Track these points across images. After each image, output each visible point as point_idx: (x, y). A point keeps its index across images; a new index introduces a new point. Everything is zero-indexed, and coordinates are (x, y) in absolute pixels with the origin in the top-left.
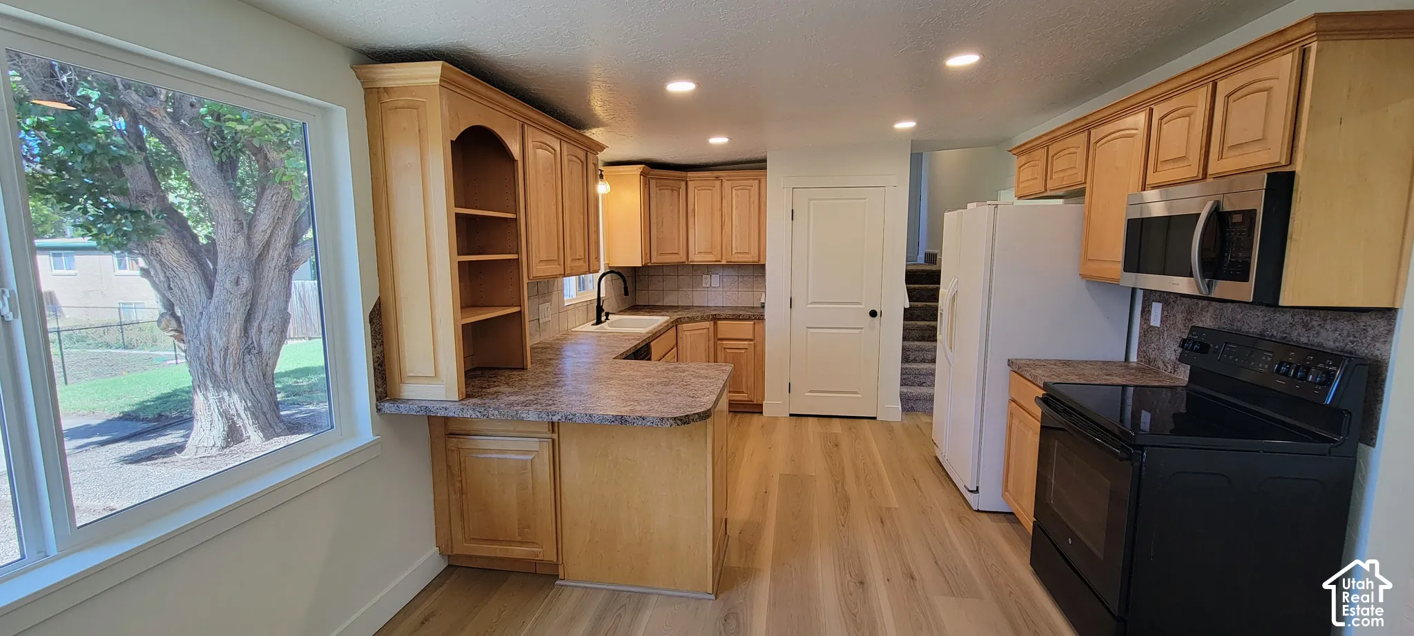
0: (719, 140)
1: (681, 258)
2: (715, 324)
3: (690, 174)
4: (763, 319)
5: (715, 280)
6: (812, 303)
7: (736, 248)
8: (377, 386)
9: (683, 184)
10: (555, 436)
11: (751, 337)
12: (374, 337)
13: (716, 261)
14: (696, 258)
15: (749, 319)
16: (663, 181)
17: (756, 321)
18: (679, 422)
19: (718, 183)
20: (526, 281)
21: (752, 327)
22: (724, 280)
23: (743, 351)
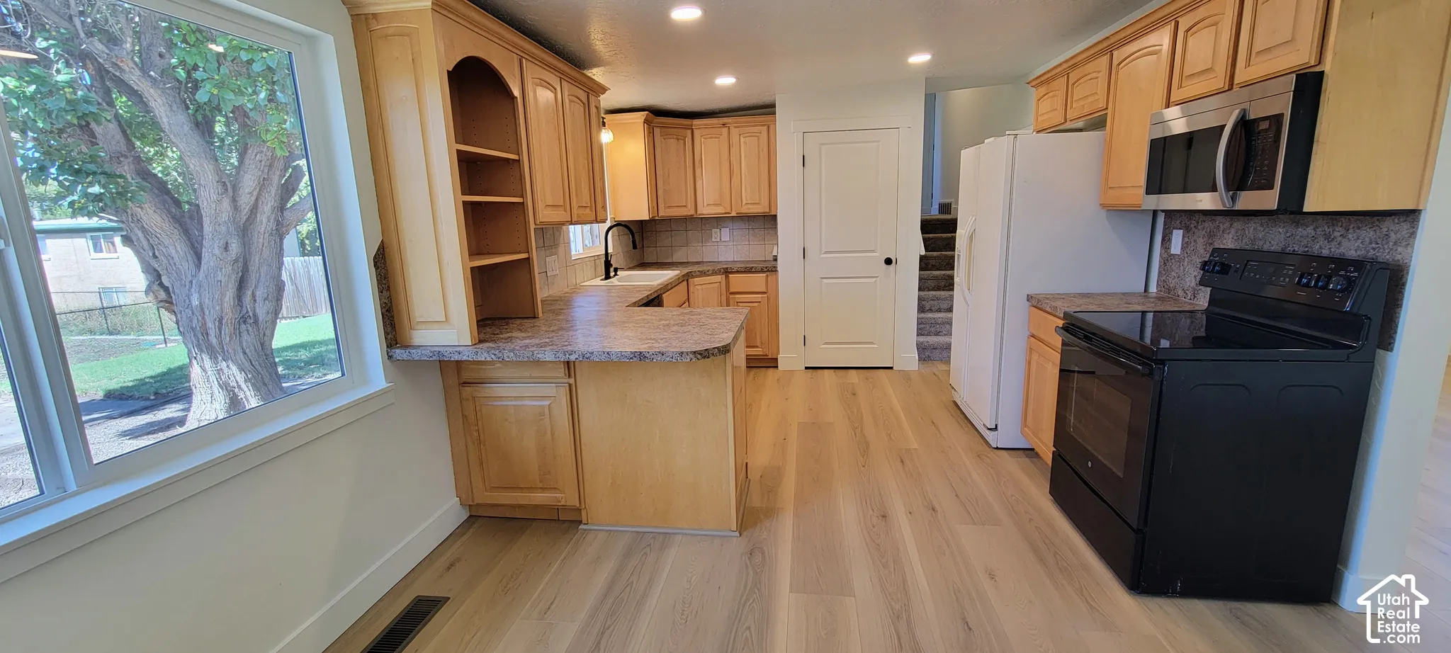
0: (725, 81)
1: (688, 211)
2: (727, 277)
3: (696, 122)
4: (776, 271)
5: (725, 234)
6: (826, 253)
7: (746, 199)
8: (386, 333)
9: (689, 132)
10: (572, 381)
11: (764, 290)
12: (379, 282)
13: (726, 213)
14: (706, 210)
15: (762, 271)
16: (670, 130)
17: (768, 273)
18: (699, 356)
19: (725, 130)
20: (532, 227)
21: (764, 279)
22: (734, 234)
23: (756, 304)
